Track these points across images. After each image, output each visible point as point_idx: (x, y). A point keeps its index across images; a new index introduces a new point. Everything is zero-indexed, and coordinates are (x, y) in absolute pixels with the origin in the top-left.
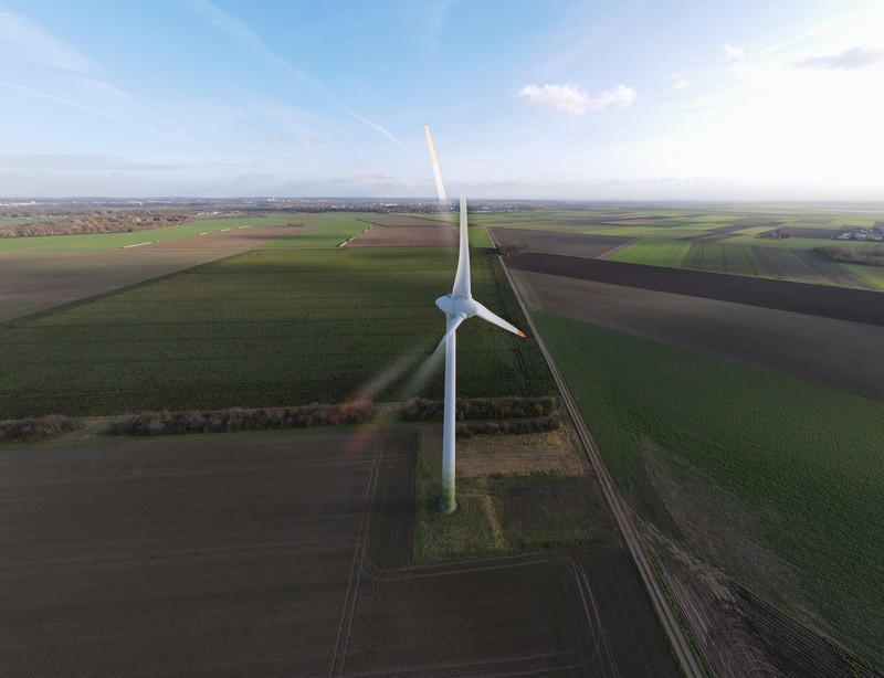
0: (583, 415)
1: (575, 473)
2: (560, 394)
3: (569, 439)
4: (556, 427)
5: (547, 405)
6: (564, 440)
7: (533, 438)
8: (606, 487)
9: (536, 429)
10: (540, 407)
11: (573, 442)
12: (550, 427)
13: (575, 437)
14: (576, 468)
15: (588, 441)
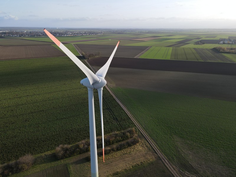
0: (148, 133)
1: (151, 160)
2: (135, 126)
3: (145, 146)
4: (138, 142)
5: (131, 132)
6: (143, 147)
7: (128, 150)
8: (166, 162)
9: (129, 145)
10: (128, 134)
11: (147, 146)
12: (135, 142)
13: (147, 144)
14: (151, 158)
15: (153, 144)
